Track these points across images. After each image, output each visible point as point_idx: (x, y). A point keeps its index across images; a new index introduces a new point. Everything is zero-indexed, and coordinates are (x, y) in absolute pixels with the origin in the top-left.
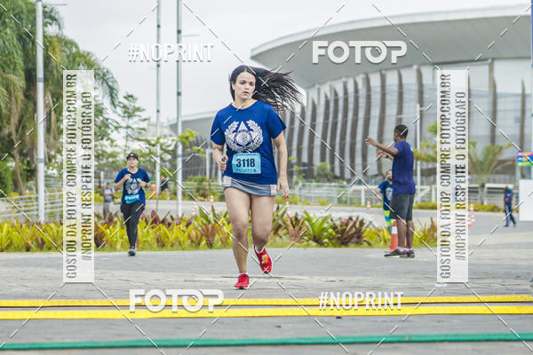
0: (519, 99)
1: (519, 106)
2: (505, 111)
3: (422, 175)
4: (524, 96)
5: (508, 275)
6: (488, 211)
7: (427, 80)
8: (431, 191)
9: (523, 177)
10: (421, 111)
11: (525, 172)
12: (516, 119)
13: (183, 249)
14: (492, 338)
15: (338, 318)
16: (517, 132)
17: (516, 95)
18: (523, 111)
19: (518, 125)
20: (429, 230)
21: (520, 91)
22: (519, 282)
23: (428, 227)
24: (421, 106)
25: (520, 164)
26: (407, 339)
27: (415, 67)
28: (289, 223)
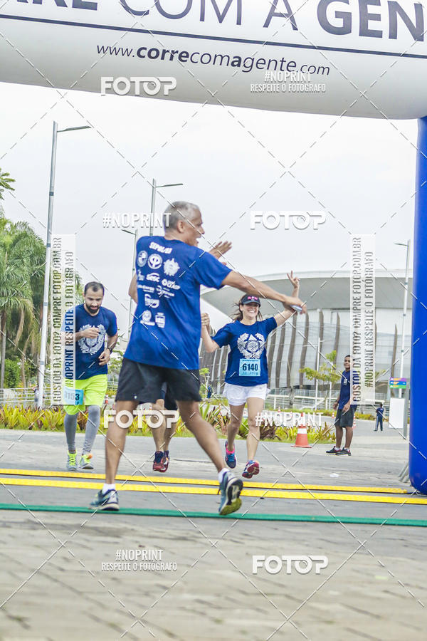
0: (393, 338)
1: (392, 344)
2: (382, 346)
3: (319, 389)
4: (396, 336)
5: (381, 471)
6: (366, 419)
7: (326, 320)
8: (325, 401)
9: (393, 395)
10: (321, 343)
11: (394, 392)
12: (389, 352)
13: (143, 435)
14: (375, 522)
15: (262, 498)
16: (389, 362)
17: (391, 335)
18: (395, 348)
19: (391, 357)
20: (323, 431)
21: (394, 333)
22: (390, 476)
23: (323, 428)
24: (322, 339)
25: (391, 386)
26: (313, 519)
27: (318, 310)
28: (222, 420)
